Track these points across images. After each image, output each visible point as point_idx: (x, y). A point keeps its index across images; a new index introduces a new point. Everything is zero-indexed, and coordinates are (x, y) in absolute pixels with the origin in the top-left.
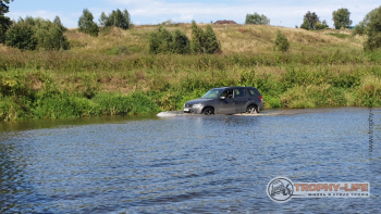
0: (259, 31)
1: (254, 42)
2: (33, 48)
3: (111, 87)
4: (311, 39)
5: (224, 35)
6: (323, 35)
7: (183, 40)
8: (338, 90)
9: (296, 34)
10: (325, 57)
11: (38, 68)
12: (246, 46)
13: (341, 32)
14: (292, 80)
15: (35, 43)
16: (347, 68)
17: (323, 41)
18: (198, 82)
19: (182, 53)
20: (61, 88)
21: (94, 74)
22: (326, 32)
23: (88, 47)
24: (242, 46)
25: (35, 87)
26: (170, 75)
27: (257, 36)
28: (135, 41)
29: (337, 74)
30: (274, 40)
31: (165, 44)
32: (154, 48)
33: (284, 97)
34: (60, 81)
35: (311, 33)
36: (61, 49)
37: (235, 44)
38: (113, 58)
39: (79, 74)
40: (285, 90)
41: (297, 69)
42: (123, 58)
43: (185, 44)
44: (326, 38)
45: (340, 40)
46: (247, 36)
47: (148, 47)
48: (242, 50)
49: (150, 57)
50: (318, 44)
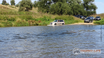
4: (4, 8)
6: (8, 7)
8: (10, 22)
10: (7, 13)
13: (13, 6)
16: (13, 16)
17: (8, 8)
29: (10, 18)
35: (4, 6)
44: (9, 7)
45: (12, 8)
50: (6, 9)
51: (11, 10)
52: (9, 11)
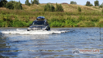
0: (74, 6)
1: (72, 9)
2: (13, 9)
3: (32, 20)
4: (88, 9)
5: (64, 7)
6: (91, 8)
7: (53, 8)
8: (93, 22)
9: (84, 7)
10: (91, 14)
11: (14, 14)
12: (70, 10)
13: (96, 7)
14: (81, 19)
15: (13, 8)
16: (96, 17)
17: (91, 9)
18: (56, 19)
19: (53, 11)
20: (20, 19)
21: (28, 16)
22: (92, 7)
23: (27, 9)
24: (69, 10)
25: (13, 19)
26: (48, 17)
27: (73, 7)
28: (40, 8)
29: (93, 18)
30: (78, 8)
31: (48, 9)
32: (45, 10)
33: (78, 24)
34: (19, 18)
35: (88, 7)
36: (20, 9)
37: (67, 9)
38: (33, 12)
39: (24, 16)
40: (79, 22)
41: (82, 17)
42: (36, 12)
43: (54, 9)
44: (92, 8)
45: (96, 9)
46: (71, 7)
47: (44, 9)
48: (69, 11)
49: (43, 12)
50: (90, 10)
51: (94, 10)
52: (92, 12)
